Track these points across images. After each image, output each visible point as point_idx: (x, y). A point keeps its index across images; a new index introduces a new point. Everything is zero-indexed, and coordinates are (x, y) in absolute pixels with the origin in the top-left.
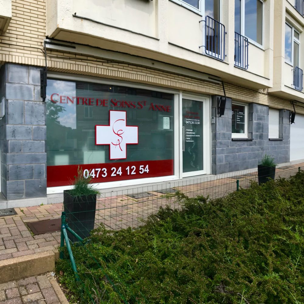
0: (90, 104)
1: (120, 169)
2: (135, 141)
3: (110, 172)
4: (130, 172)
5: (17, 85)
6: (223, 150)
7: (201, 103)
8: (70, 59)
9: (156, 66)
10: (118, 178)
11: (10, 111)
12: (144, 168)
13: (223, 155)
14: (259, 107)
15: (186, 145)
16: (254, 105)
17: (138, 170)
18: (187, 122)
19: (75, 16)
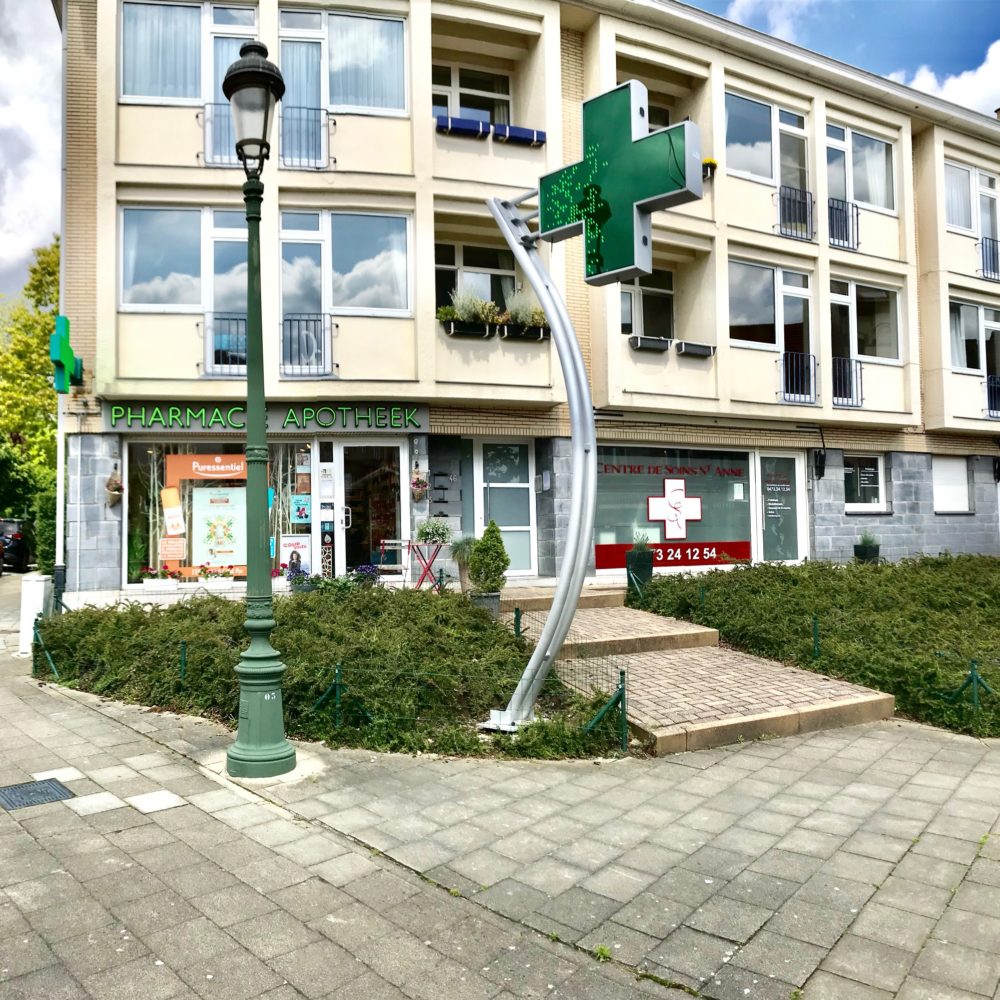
0: (639, 472)
1: (679, 551)
2: (698, 516)
3: (666, 554)
4: (692, 556)
5: (563, 458)
6: (827, 529)
7: (792, 461)
8: (617, 427)
9: (720, 424)
10: (676, 563)
11: (558, 484)
12: (710, 551)
13: (830, 538)
14: (906, 458)
15: (769, 520)
16: (893, 455)
17: (701, 554)
18: (769, 489)
19: (625, 392)
